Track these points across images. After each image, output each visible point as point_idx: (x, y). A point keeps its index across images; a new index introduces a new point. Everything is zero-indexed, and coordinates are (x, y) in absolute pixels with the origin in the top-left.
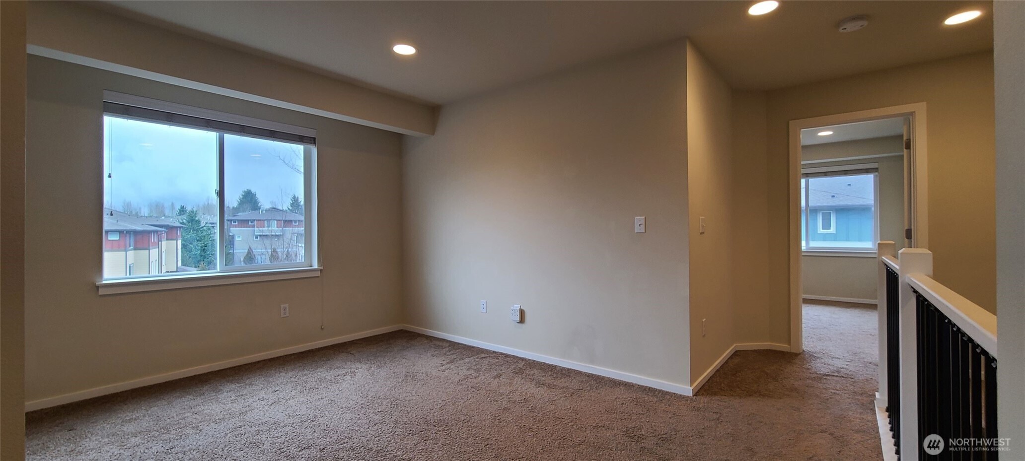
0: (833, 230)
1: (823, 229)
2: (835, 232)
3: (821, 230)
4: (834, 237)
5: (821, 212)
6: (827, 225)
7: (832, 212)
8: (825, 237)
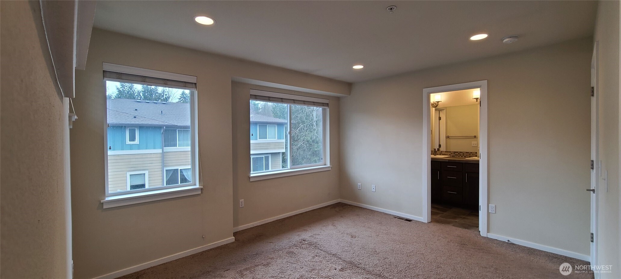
0: (137, 142)
1: (130, 141)
2: (139, 144)
3: (128, 142)
4: (138, 147)
5: (129, 128)
6: (132, 138)
7: (136, 128)
8: (131, 147)
